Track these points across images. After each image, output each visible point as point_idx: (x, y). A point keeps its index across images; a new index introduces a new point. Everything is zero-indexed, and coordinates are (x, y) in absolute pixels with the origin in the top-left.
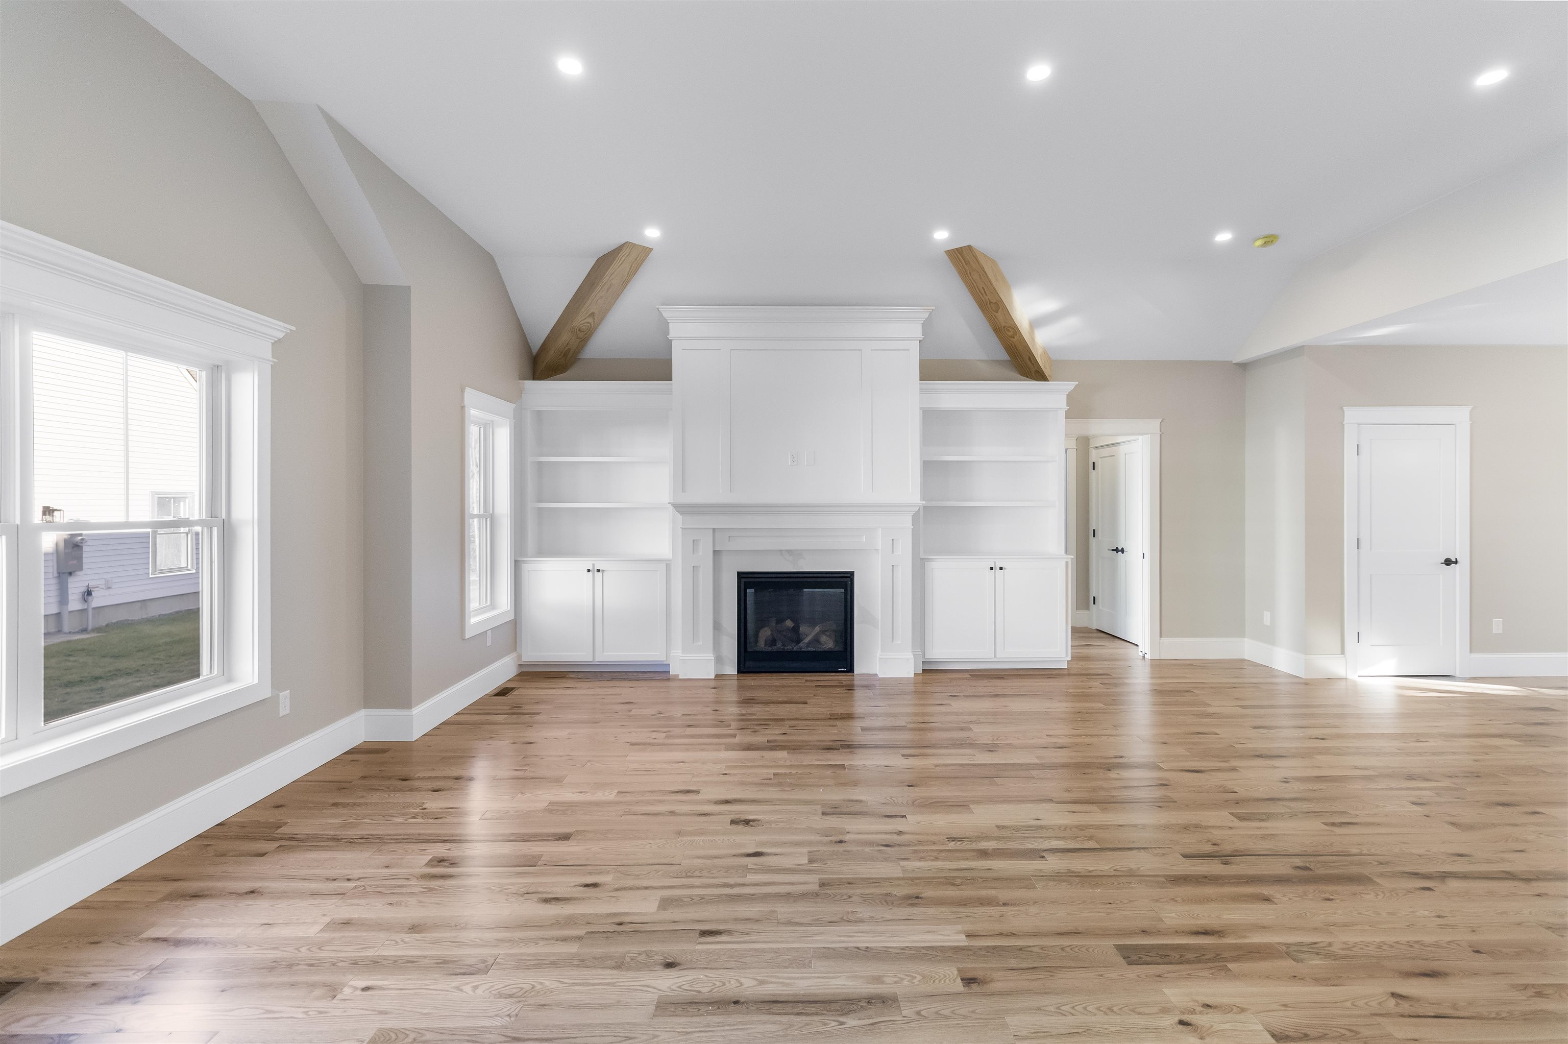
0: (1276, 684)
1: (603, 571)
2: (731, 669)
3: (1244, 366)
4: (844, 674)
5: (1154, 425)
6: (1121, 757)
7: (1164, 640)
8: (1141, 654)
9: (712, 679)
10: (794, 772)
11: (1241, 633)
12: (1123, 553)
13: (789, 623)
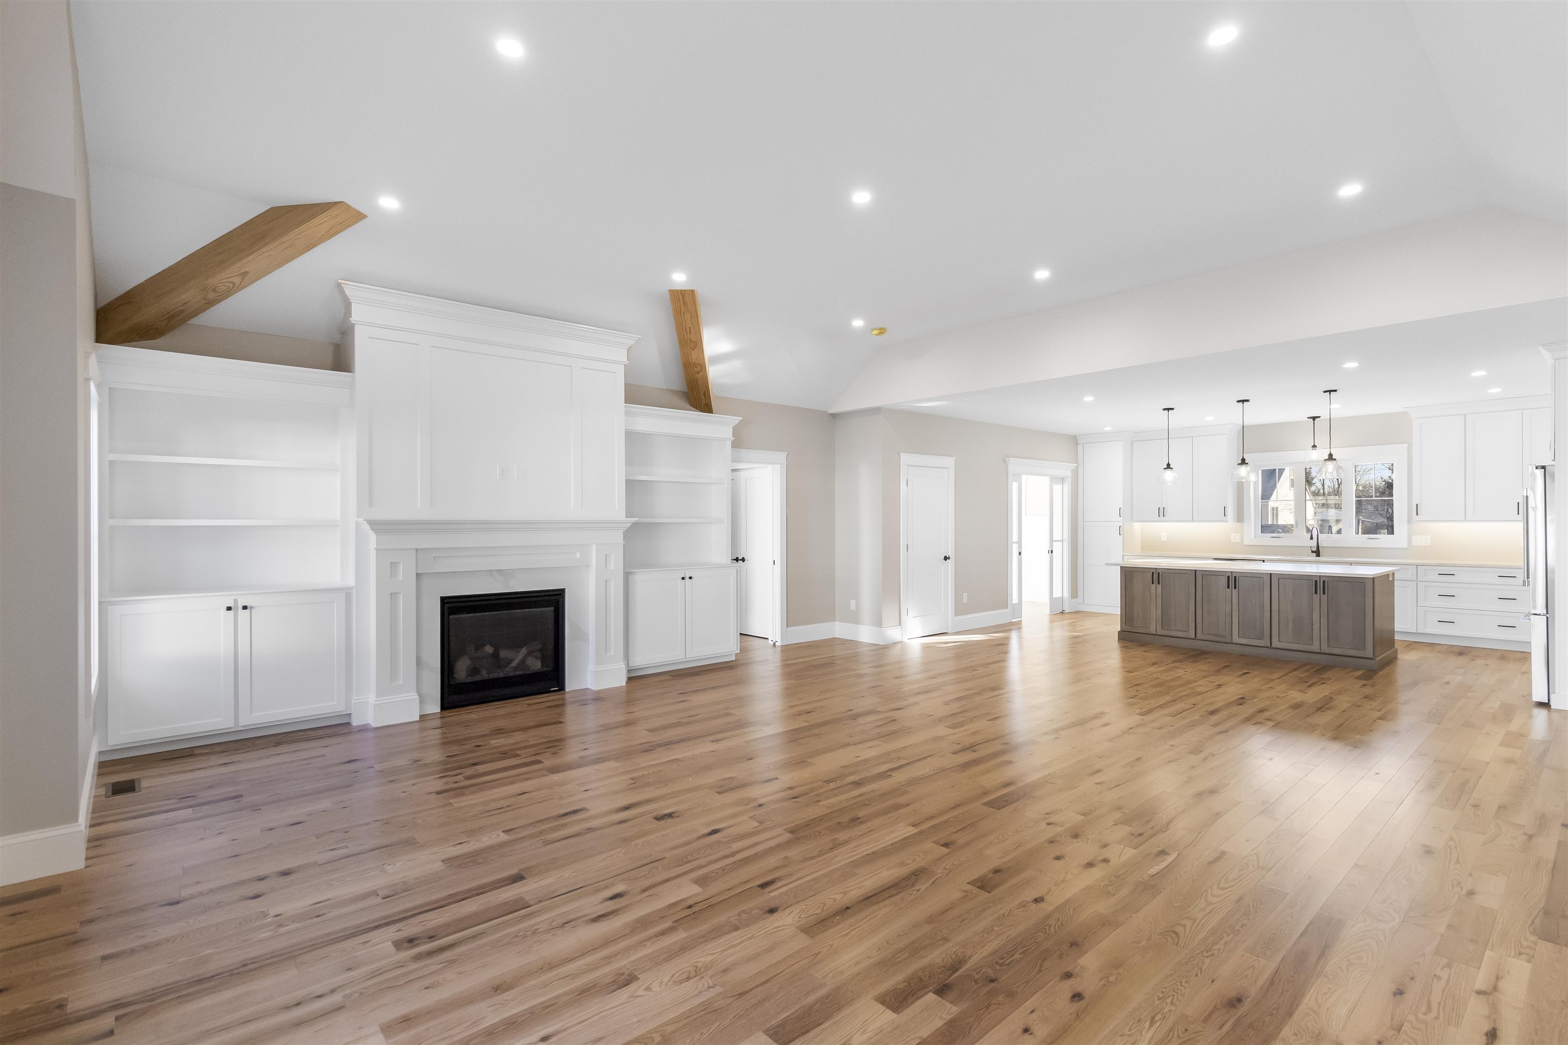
0: (859, 652)
1: (252, 608)
2: (434, 707)
3: (834, 416)
4: (557, 693)
5: (782, 456)
6: (851, 710)
7: (790, 629)
8: (772, 643)
9: (416, 721)
10: (651, 772)
11: (832, 618)
12: (743, 561)
13: (489, 649)
